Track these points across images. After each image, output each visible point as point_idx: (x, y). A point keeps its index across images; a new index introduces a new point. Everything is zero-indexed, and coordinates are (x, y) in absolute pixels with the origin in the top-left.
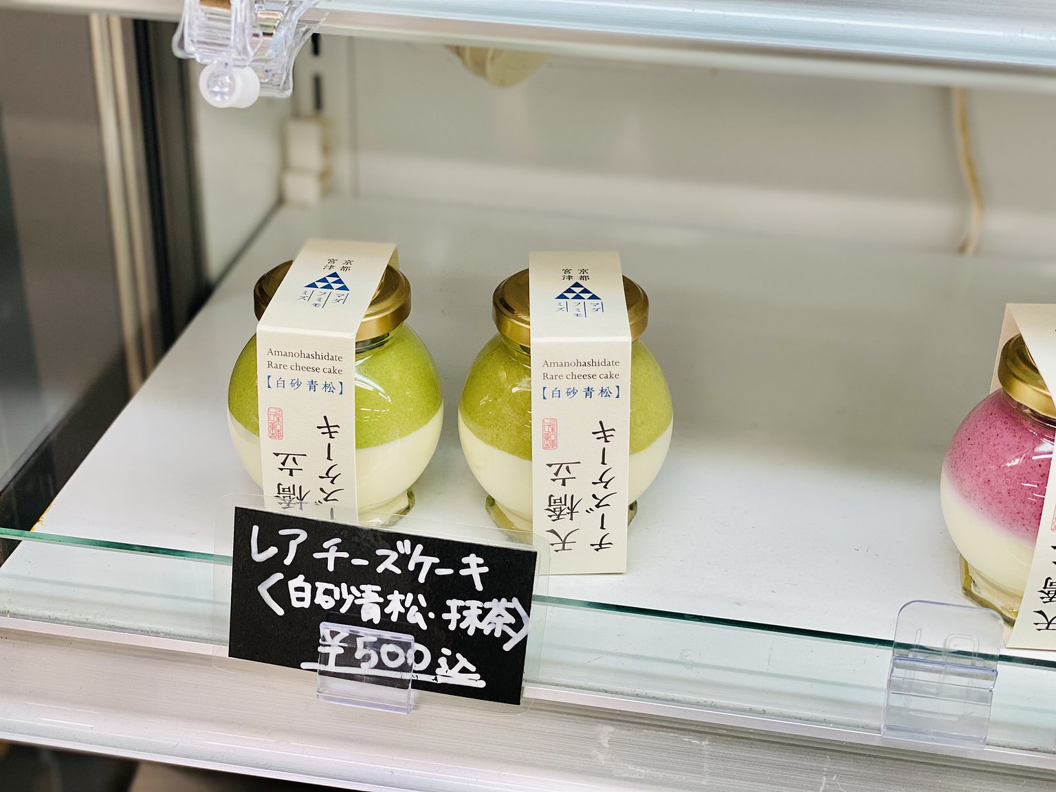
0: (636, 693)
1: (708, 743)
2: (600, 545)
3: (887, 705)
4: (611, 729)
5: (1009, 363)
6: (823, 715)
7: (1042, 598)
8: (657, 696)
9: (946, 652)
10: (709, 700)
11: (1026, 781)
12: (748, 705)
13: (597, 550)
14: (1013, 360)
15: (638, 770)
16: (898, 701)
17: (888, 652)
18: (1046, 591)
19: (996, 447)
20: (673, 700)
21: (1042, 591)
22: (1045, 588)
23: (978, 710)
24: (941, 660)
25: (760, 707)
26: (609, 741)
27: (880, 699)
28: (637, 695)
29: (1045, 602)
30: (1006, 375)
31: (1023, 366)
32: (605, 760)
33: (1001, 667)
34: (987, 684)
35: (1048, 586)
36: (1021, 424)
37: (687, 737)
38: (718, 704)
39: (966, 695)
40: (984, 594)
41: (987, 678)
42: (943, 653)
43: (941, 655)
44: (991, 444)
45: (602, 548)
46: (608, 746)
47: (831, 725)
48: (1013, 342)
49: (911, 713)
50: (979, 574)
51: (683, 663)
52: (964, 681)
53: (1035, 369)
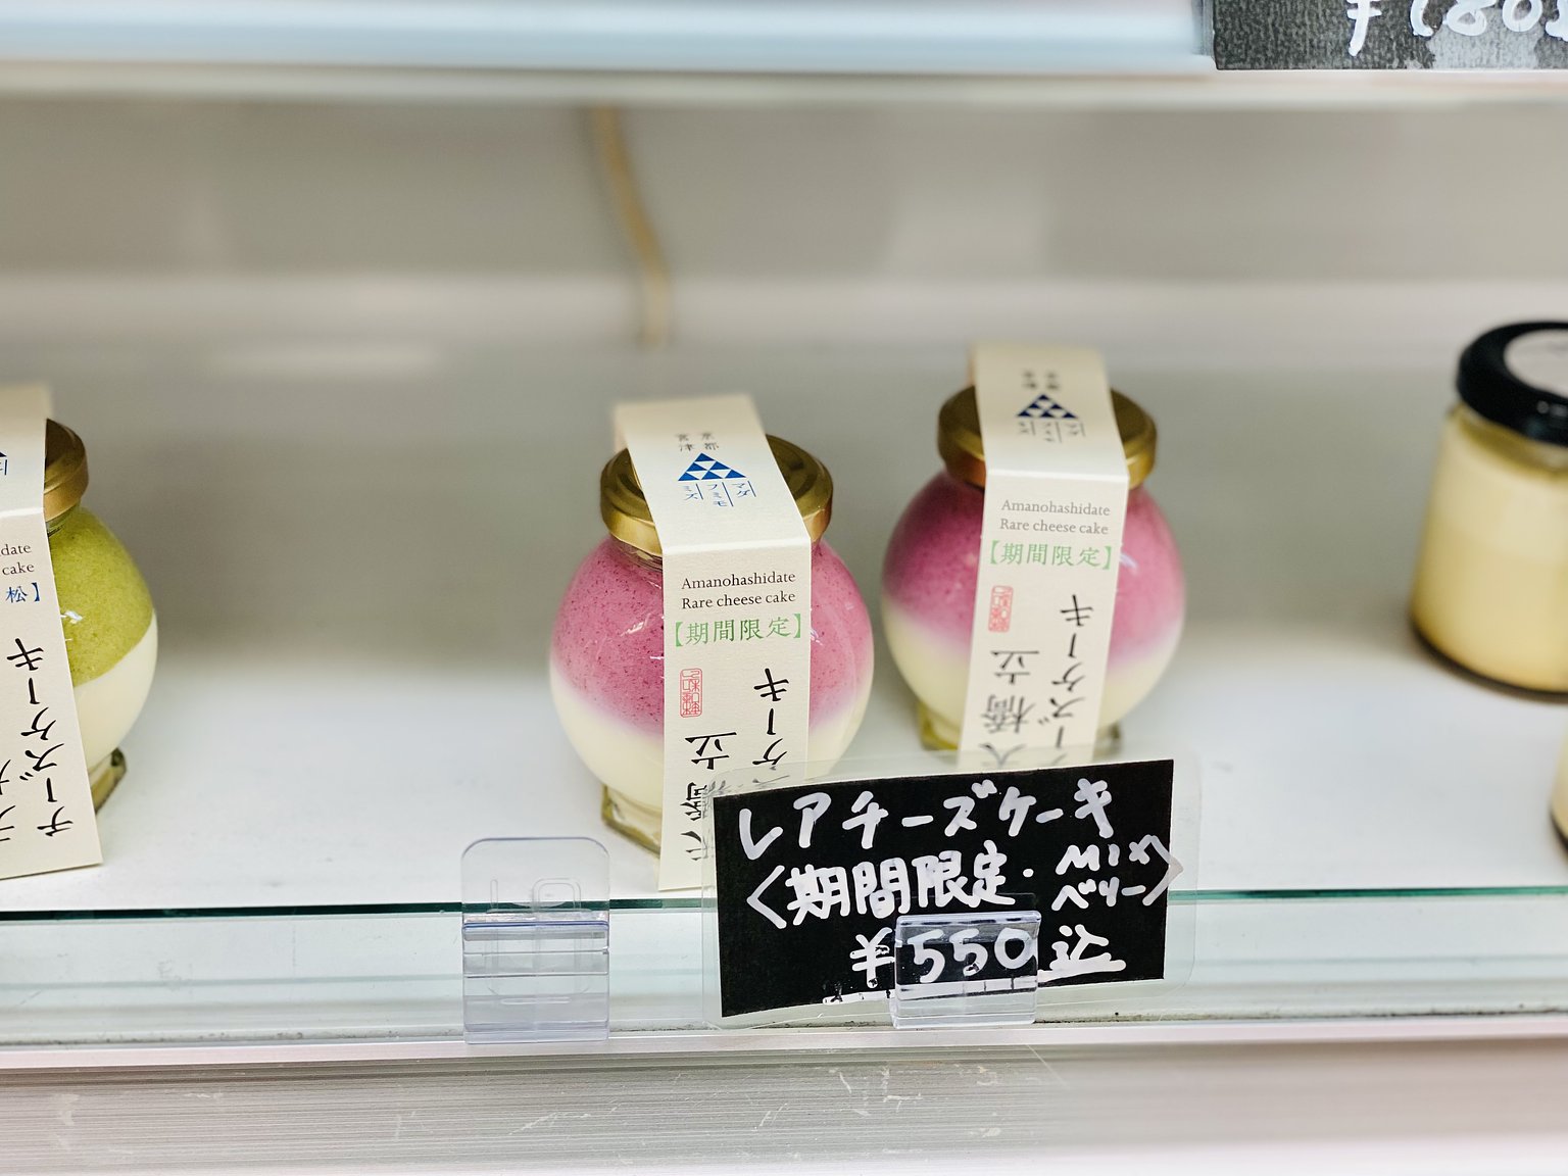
0: (105, 1038)
1: (221, 1094)
2: (53, 826)
3: (464, 996)
4: (75, 1098)
5: (610, 493)
6: (386, 1027)
7: (689, 814)
8: (138, 1038)
9: (535, 907)
10: (217, 1032)
11: (680, 1073)
12: (274, 1030)
13: (50, 834)
14: (616, 490)
15: (124, 1152)
16: (481, 988)
17: (455, 919)
18: (692, 802)
19: (605, 608)
20: (162, 1040)
21: (686, 804)
22: (689, 799)
23: (593, 985)
24: (531, 919)
25: (293, 1030)
26: (73, 1116)
27: (455, 989)
28: (108, 1041)
29: (694, 819)
30: (609, 510)
31: (630, 494)
32: (72, 1145)
33: (617, 917)
34: (599, 943)
35: (693, 796)
36: (635, 572)
37: (188, 1091)
38: (231, 1036)
39: (576, 967)
40: (629, 819)
41: (597, 935)
42: (532, 910)
43: (530, 912)
44: (599, 605)
45: (56, 831)
46: (71, 1123)
47: (398, 1038)
48: (611, 466)
49: (503, 1002)
50: (620, 795)
51: (163, 984)
52: (568, 944)
53: (640, 494)
